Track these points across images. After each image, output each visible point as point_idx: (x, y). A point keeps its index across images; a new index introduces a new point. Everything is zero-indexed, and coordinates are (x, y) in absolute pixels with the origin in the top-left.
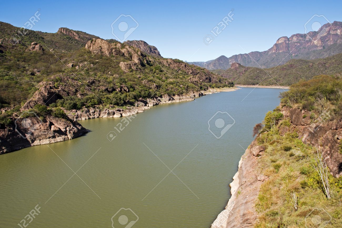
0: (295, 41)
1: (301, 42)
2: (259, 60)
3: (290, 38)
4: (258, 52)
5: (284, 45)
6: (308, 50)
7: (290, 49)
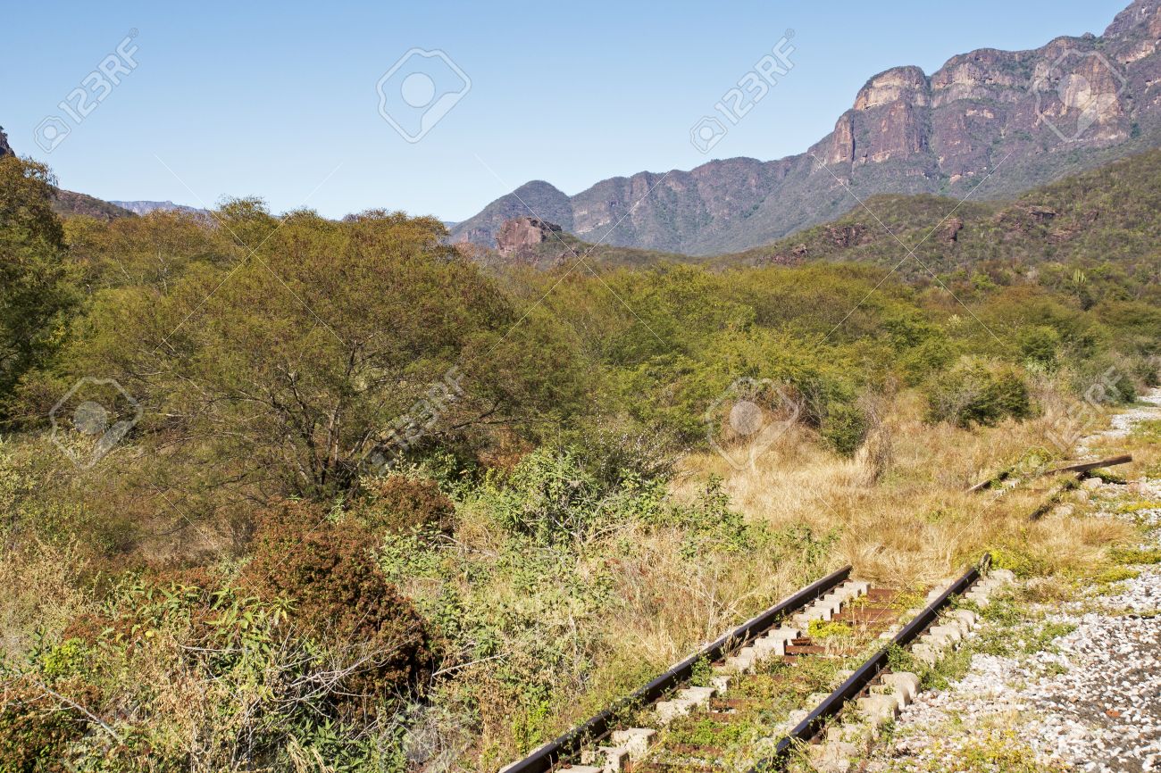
0: (966, 96)
1: (1002, 99)
2: (756, 208)
3: (937, 74)
4: (747, 161)
5: (901, 117)
6: (1040, 150)
7: (934, 142)
